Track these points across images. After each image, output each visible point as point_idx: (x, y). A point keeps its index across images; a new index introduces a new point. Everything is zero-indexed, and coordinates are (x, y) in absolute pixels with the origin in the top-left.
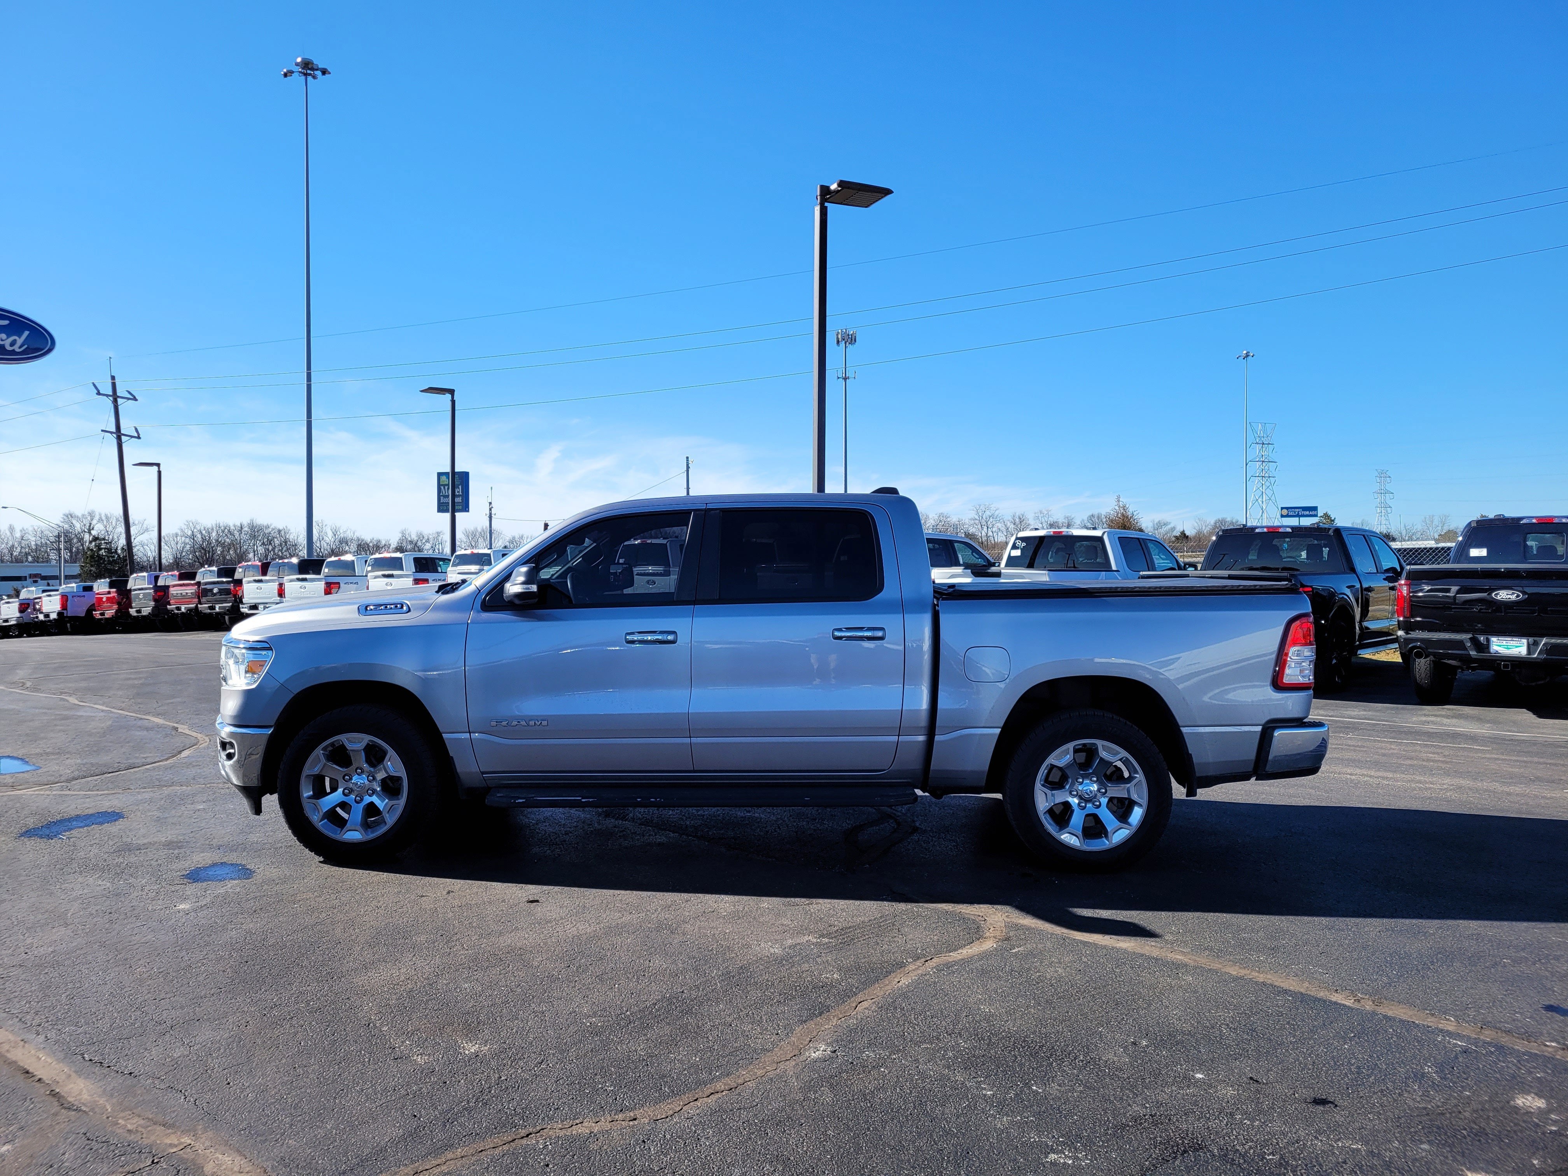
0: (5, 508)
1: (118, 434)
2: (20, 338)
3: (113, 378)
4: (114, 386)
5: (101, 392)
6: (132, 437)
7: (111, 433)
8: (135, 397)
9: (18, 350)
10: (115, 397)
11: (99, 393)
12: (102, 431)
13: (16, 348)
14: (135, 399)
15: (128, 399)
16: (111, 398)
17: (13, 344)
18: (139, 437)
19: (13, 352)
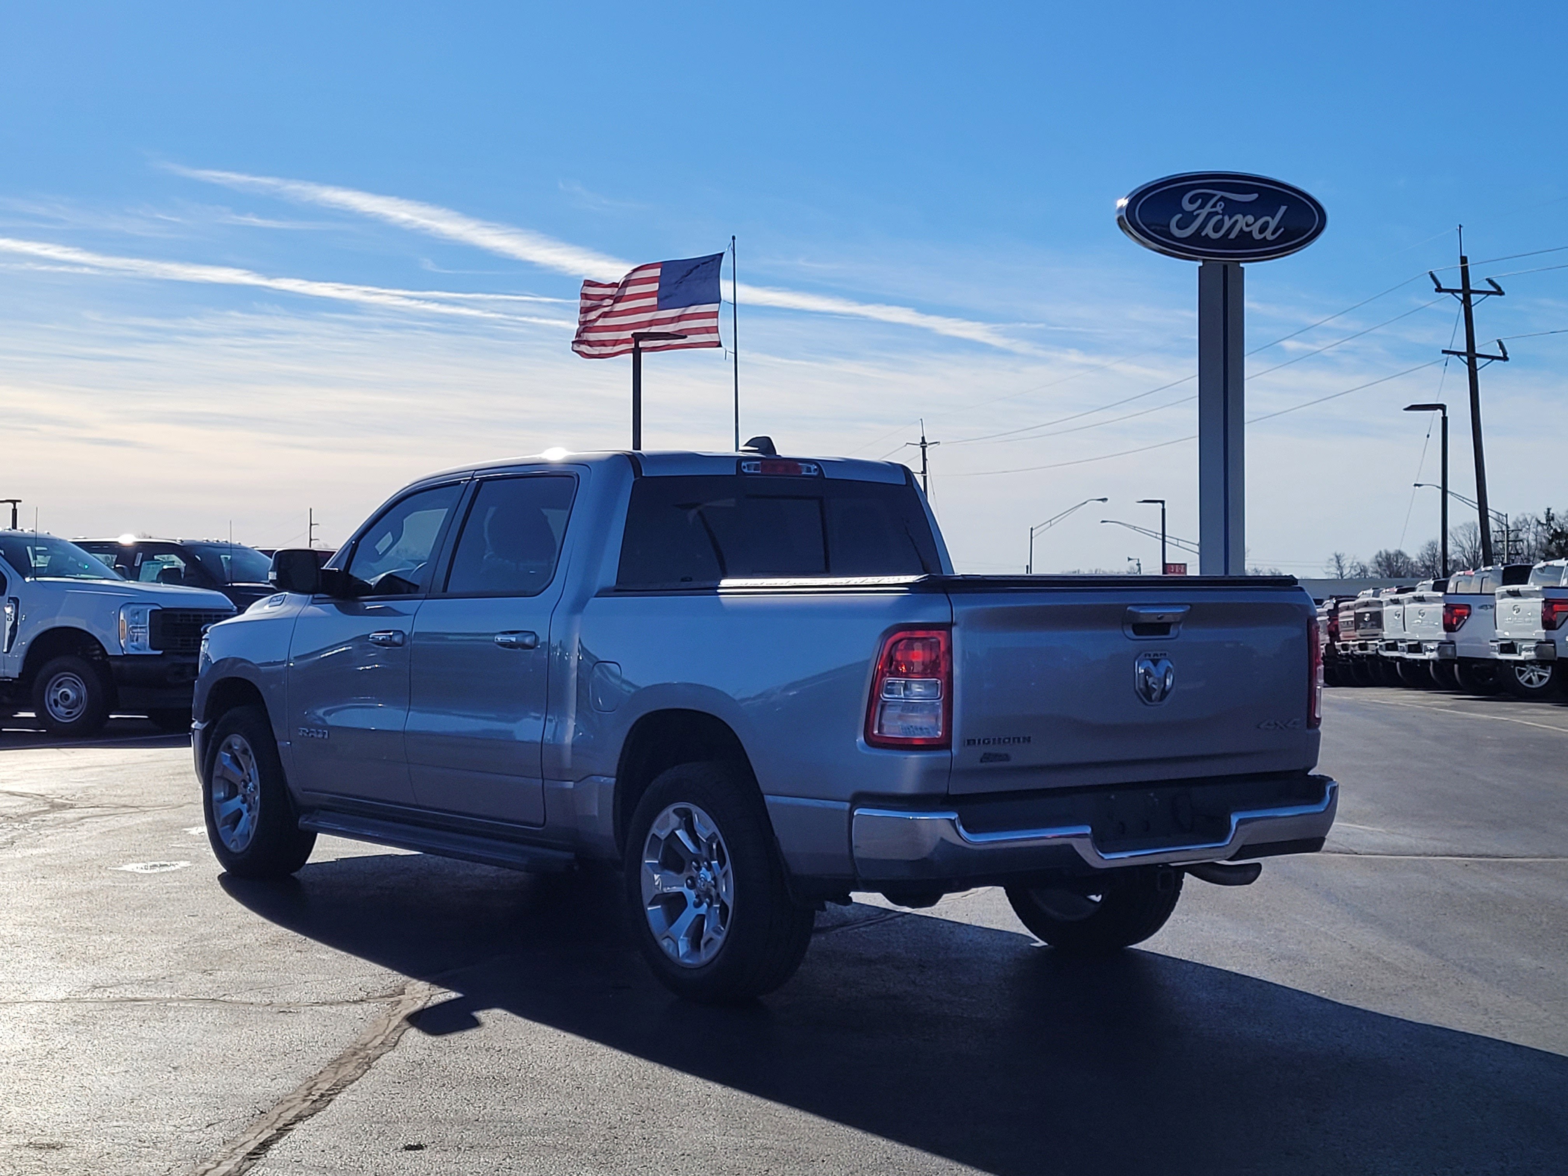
0: (1419, 485)
1: (1471, 355)
2: (1273, 219)
3: (1464, 260)
4: (1465, 272)
5: (1443, 287)
6: (1493, 358)
7: (1459, 354)
8: (1499, 288)
9: (1270, 238)
10: (1466, 292)
11: (1439, 289)
12: (1444, 352)
13: (1268, 235)
14: (1500, 292)
15: (1489, 293)
16: (1460, 296)
17: (1262, 230)
18: (1505, 358)
19: (1264, 242)
